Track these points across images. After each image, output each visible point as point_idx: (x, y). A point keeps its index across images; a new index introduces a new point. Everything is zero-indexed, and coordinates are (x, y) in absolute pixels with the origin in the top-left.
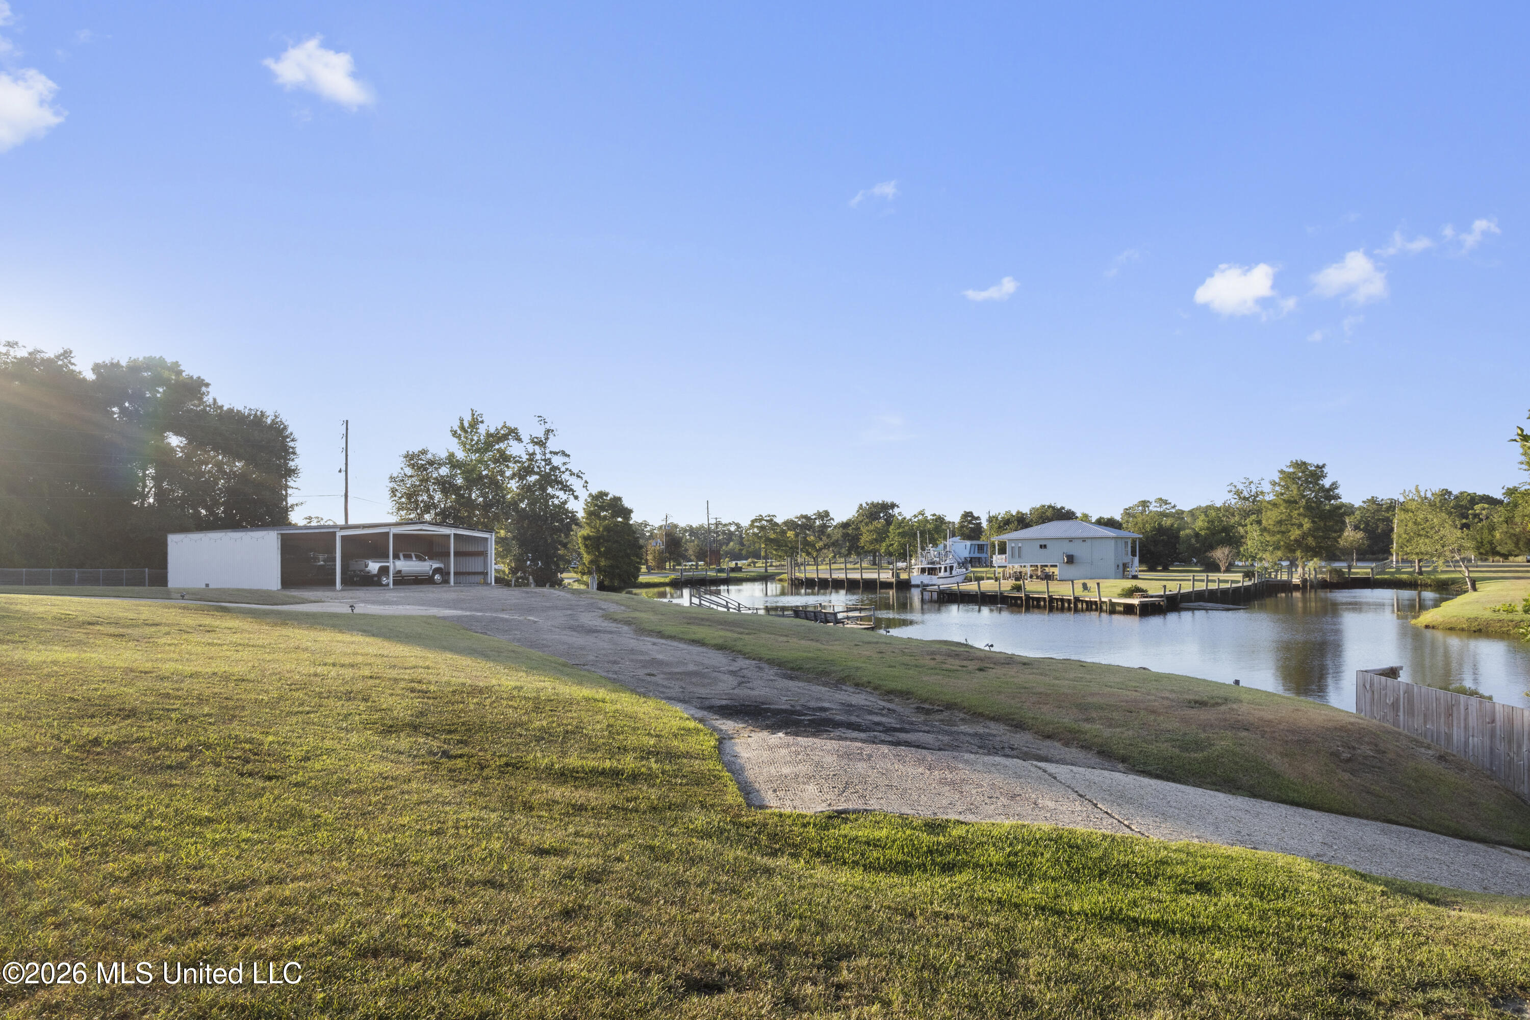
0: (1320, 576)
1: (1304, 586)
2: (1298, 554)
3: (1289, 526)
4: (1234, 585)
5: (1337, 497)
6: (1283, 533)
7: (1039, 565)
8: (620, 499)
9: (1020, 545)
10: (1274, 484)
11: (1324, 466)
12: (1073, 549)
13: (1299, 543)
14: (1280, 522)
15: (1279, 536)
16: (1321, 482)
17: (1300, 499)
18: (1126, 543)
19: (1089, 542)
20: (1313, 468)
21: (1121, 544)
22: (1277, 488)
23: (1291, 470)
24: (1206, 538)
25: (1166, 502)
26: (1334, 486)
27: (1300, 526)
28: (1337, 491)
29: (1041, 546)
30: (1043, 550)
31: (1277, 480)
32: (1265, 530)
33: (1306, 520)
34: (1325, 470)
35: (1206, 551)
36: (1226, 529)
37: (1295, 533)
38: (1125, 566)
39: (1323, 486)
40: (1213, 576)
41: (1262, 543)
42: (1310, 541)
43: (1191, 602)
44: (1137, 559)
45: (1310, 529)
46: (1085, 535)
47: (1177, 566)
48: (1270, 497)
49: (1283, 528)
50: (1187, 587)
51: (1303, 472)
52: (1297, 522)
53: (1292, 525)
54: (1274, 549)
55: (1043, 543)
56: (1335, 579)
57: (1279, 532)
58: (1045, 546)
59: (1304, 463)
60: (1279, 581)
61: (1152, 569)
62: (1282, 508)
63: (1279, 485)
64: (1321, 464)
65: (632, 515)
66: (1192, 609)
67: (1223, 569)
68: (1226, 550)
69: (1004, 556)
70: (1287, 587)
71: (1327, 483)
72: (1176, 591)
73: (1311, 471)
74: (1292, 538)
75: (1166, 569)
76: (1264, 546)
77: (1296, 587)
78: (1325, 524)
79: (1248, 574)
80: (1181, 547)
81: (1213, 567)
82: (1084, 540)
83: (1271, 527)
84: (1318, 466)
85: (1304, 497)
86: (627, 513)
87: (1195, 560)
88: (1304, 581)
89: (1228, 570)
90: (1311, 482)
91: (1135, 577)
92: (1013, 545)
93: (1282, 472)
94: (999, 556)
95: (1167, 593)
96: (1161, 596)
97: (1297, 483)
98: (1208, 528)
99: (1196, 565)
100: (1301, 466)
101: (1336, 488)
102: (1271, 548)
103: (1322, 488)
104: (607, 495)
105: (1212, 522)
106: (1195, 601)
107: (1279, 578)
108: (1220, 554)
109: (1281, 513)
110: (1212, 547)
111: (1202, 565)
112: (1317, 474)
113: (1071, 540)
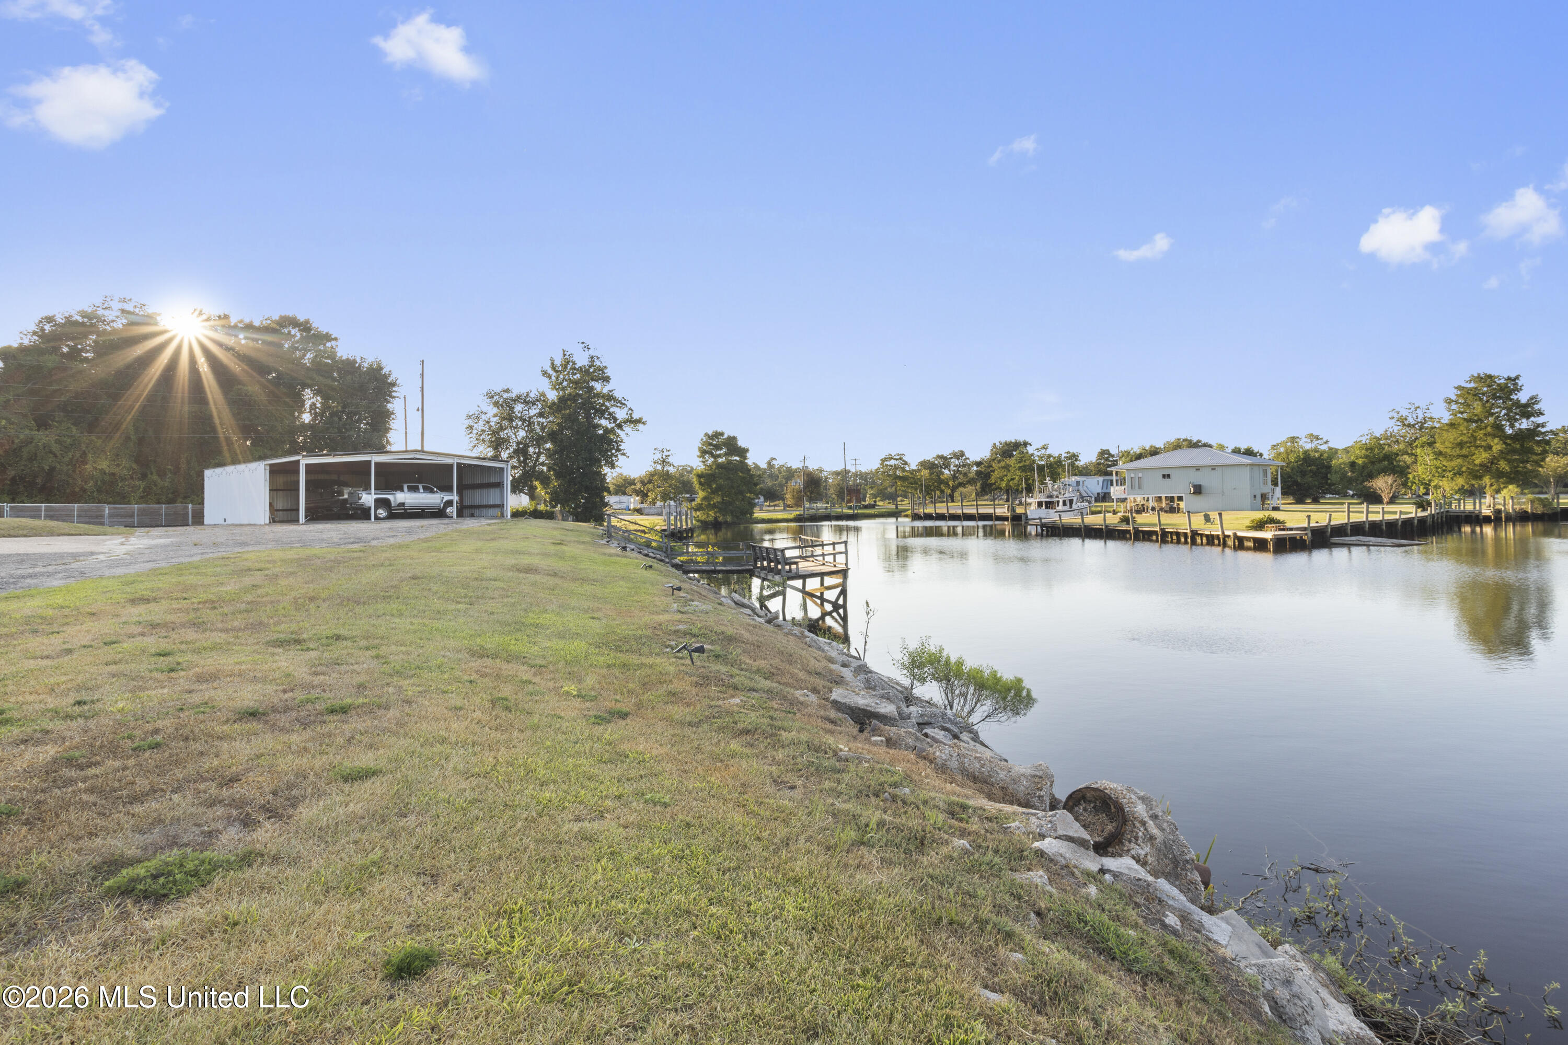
0: (1517, 507)
1: (1497, 519)
2: (1487, 480)
3: (1473, 449)
4: (1403, 516)
5: (1540, 413)
6: (1465, 456)
7: (1163, 496)
8: (734, 438)
9: (1140, 475)
10: (1449, 401)
11: (1517, 377)
12: (1199, 478)
13: (1488, 468)
14: (1461, 445)
15: (1459, 461)
16: (1514, 397)
17: (1487, 418)
18: (1265, 472)
19: (1219, 470)
20: (1502, 381)
21: (1258, 474)
22: (1454, 407)
23: (1472, 385)
24: (1364, 466)
25: (1317, 438)
26: (1533, 400)
27: (1490, 448)
28: (1536, 407)
29: (1164, 476)
30: (1166, 480)
31: (1454, 398)
32: (1440, 453)
33: (1496, 440)
34: (1520, 383)
35: (1363, 482)
36: (1389, 457)
37: (1482, 457)
38: (1264, 497)
39: (1518, 401)
40: (1373, 508)
41: (1437, 468)
42: (1503, 465)
43: (1346, 535)
44: (1278, 490)
45: (1501, 451)
46: (1214, 462)
47: (1330, 499)
48: (1446, 418)
49: (1464, 452)
50: (1339, 518)
51: (1489, 386)
52: (1484, 443)
53: (1477, 447)
54: (1455, 474)
55: (1166, 473)
56: (1540, 510)
57: (1458, 456)
58: (1168, 476)
59: (1490, 377)
60: (1464, 512)
61: (1300, 501)
62: (1462, 428)
63: (1457, 402)
64: (1513, 375)
65: (748, 455)
66: (1348, 545)
67: (1386, 500)
68: (1390, 479)
69: (1123, 488)
70: (1476, 519)
71: (1523, 397)
72: (1324, 523)
73: (1499, 385)
74: (1477, 462)
75: (1316, 501)
76: (1442, 473)
77: (1487, 520)
78: (1522, 446)
79: (1422, 505)
80: (1334, 478)
81: (1373, 498)
82: (1213, 468)
83: (1448, 450)
84: (1509, 379)
85: (1492, 414)
86: (743, 452)
87: (1351, 492)
88: (1498, 512)
89: (1392, 501)
90: (1500, 398)
91: (1276, 509)
92: (1132, 475)
93: (1459, 388)
94: (1117, 488)
95: (1313, 524)
96: (1305, 529)
97: (1481, 400)
98: (1366, 457)
99: (1353, 496)
100: (1488, 379)
101: (1536, 403)
102: (1450, 474)
103: (1517, 404)
104: (722, 434)
105: (1371, 449)
106: (1351, 535)
107: (1462, 508)
108: (1382, 484)
109: (1462, 434)
110: (1371, 476)
111: (1359, 496)
112: (1508, 388)
113: (1198, 469)
